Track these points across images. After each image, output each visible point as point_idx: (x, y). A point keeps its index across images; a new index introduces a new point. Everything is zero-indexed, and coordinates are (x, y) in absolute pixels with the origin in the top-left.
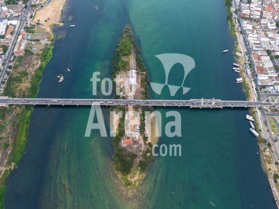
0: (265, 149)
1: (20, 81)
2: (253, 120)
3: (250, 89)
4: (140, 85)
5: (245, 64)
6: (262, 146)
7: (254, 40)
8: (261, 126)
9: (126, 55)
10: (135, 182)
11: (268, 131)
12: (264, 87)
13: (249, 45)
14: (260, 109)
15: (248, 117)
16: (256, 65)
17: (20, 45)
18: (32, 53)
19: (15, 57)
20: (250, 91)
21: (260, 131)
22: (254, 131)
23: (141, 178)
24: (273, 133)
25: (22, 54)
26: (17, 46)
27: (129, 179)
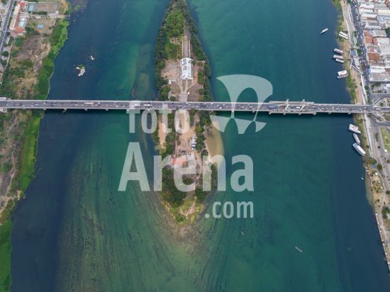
0: (374, 173)
1: (22, 75)
2: (359, 132)
3: (356, 87)
4: (196, 80)
5: (352, 49)
6: (369, 169)
7: (368, 13)
8: (370, 140)
9: (176, 36)
10: (190, 216)
11: (379, 147)
12: (378, 84)
13: (359, 20)
14: (370, 116)
15: (352, 127)
16: (368, 51)
17: (18, 20)
18: (37, 33)
19: (12, 38)
20: (356, 90)
21: (368, 147)
22: (359, 148)
23: (198, 211)
24: (386, 151)
25: (21, 34)
26: (14, 21)
27: (181, 212)
